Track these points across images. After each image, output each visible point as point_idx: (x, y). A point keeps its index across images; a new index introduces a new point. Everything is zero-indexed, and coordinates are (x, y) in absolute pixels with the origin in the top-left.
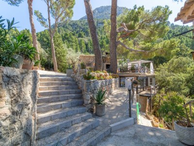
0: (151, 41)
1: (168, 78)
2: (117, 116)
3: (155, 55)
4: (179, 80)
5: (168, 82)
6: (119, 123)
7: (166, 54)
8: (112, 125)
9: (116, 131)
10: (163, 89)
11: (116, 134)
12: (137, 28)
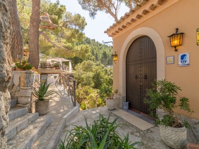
0: (72, 42)
1: (83, 76)
2: (64, 109)
3: (74, 55)
4: (89, 77)
5: (83, 78)
6: (69, 113)
7: (83, 56)
8: (65, 117)
9: (69, 120)
10: (80, 84)
11: (71, 123)
12: (61, 25)
